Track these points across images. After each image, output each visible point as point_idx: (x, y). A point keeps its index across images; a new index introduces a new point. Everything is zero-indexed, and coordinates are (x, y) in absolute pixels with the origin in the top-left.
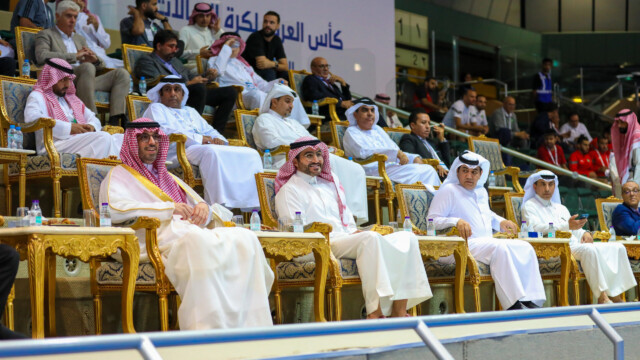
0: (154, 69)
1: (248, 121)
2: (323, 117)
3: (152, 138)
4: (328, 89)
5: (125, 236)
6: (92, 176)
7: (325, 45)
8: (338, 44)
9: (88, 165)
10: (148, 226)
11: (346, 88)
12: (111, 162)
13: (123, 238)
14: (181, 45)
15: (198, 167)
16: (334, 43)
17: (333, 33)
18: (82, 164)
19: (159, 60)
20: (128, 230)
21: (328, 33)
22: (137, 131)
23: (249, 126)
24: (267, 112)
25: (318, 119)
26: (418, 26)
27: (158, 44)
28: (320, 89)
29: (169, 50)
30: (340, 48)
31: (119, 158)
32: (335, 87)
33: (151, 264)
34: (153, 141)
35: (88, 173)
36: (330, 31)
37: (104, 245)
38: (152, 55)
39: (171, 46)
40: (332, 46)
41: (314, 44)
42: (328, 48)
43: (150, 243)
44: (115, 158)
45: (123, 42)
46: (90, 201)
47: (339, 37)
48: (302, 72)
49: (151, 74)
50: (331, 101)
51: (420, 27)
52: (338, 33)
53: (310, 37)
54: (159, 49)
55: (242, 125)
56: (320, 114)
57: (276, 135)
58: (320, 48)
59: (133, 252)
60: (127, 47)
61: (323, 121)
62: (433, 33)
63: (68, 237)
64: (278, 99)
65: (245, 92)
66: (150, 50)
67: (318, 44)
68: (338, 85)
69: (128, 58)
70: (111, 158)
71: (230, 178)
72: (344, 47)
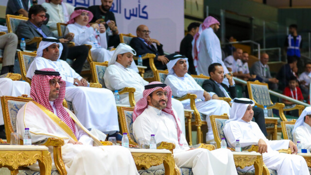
0: (29, 32)
1: (100, 70)
2: (146, 67)
3: (57, 83)
4: (148, 47)
5: (42, 151)
6: (12, 109)
7: (136, 16)
8: (145, 15)
9: (8, 101)
10: (56, 145)
11: (160, 47)
12: (23, 99)
13: (40, 153)
14: (47, 16)
15: (71, 102)
16: (142, 14)
17: (142, 7)
18: (5, 100)
19: (33, 26)
20: (43, 147)
21: (137, 7)
22: (49, 78)
23: (101, 74)
24: (114, 64)
25: (142, 69)
26: (196, 2)
27: (33, 15)
28: (142, 48)
29: (40, 19)
30: (146, 18)
31: (29, 96)
32: (152, 46)
33: (57, 171)
34: (58, 85)
35: (9, 106)
36: (139, 5)
37: (28, 158)
38: (27, 23)
39: (42, 16)
40: (141, 17)
41: (128, 15)
42: (138, 18)
43: (57, 157)
44: (26, 96)
45: (7, 13)
46: (11, 127)
47: (145, 10)
48: (129, 36)
49: (27, 36)
50: (151, 56)
51: (198, 3)
52: (145, 7)
53: (125, 10)
54: (33, 18)
55: (96, 73)
56: (144, 65)
57: (121, 80)
58: (132, 17)
59: (47, 162)
60: (10, 17)
61: (146, 70)
62: (207, 7)
63: (4, 152)
64: (123, 55)
65: (92, 49)
66: (26, 19)
67: (131, 15)
68: (155, 45)
69: (10, 24)
70: (24, 96)
71: (95, 111)
72: (149, 17)
